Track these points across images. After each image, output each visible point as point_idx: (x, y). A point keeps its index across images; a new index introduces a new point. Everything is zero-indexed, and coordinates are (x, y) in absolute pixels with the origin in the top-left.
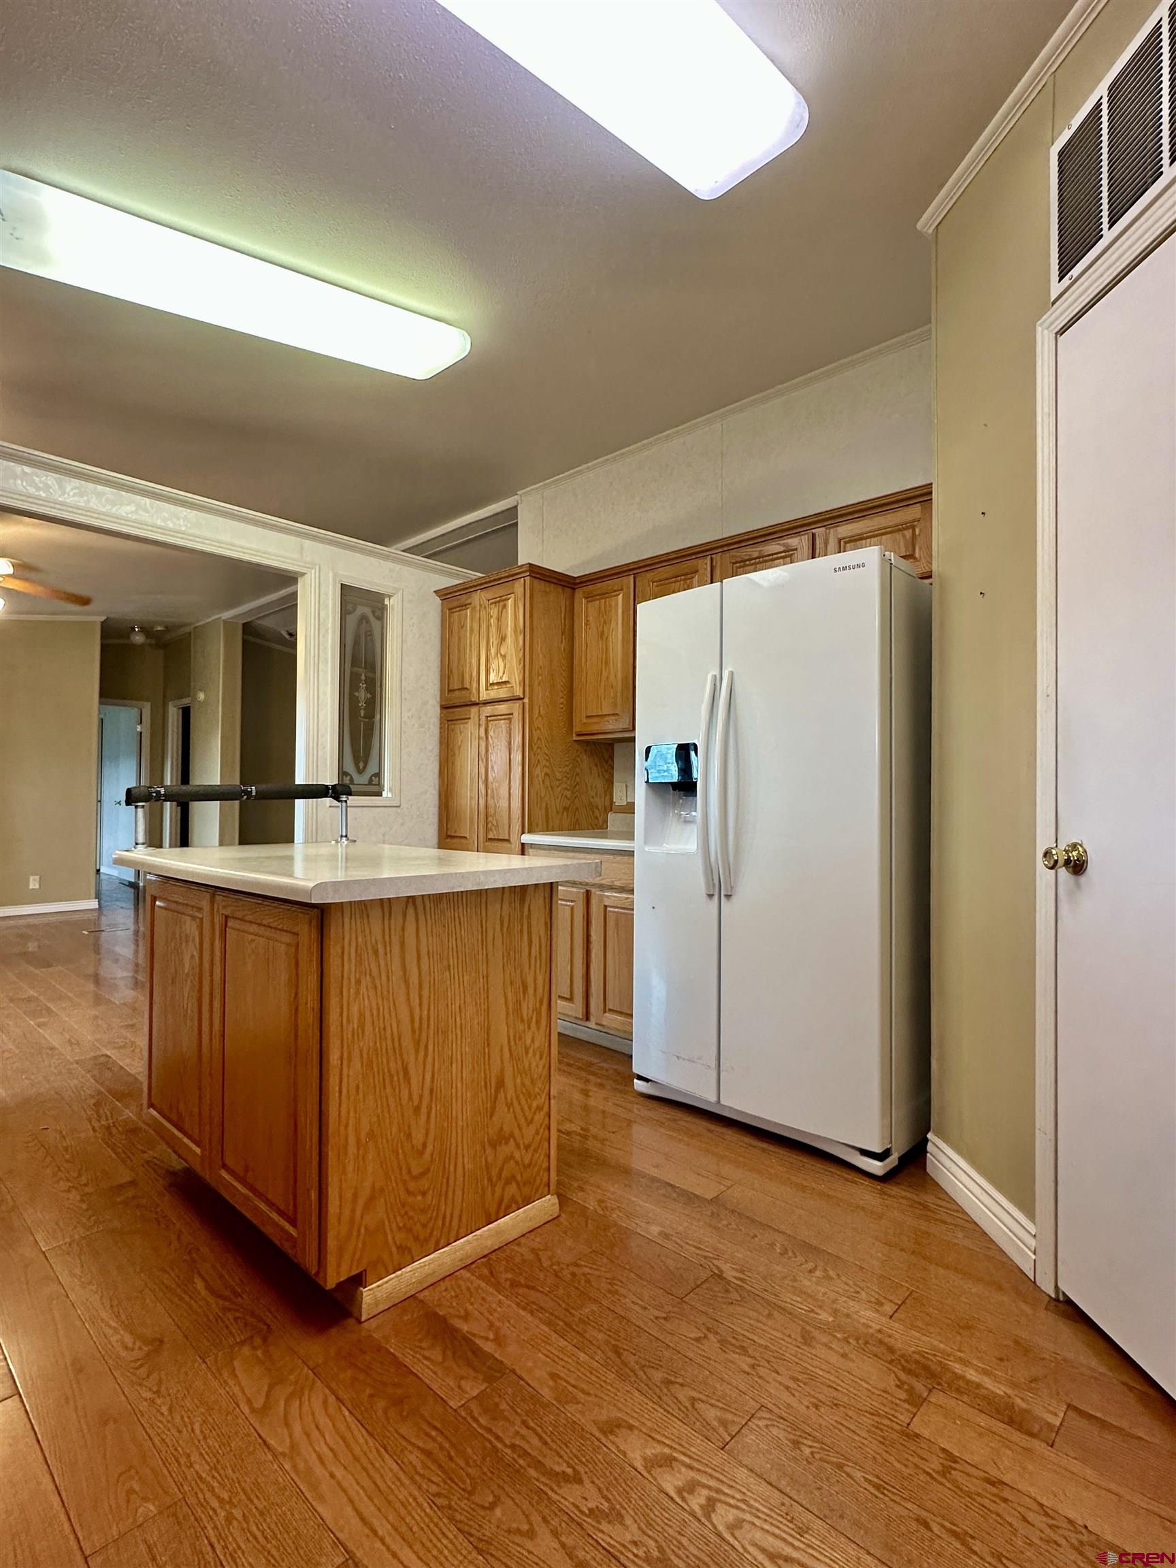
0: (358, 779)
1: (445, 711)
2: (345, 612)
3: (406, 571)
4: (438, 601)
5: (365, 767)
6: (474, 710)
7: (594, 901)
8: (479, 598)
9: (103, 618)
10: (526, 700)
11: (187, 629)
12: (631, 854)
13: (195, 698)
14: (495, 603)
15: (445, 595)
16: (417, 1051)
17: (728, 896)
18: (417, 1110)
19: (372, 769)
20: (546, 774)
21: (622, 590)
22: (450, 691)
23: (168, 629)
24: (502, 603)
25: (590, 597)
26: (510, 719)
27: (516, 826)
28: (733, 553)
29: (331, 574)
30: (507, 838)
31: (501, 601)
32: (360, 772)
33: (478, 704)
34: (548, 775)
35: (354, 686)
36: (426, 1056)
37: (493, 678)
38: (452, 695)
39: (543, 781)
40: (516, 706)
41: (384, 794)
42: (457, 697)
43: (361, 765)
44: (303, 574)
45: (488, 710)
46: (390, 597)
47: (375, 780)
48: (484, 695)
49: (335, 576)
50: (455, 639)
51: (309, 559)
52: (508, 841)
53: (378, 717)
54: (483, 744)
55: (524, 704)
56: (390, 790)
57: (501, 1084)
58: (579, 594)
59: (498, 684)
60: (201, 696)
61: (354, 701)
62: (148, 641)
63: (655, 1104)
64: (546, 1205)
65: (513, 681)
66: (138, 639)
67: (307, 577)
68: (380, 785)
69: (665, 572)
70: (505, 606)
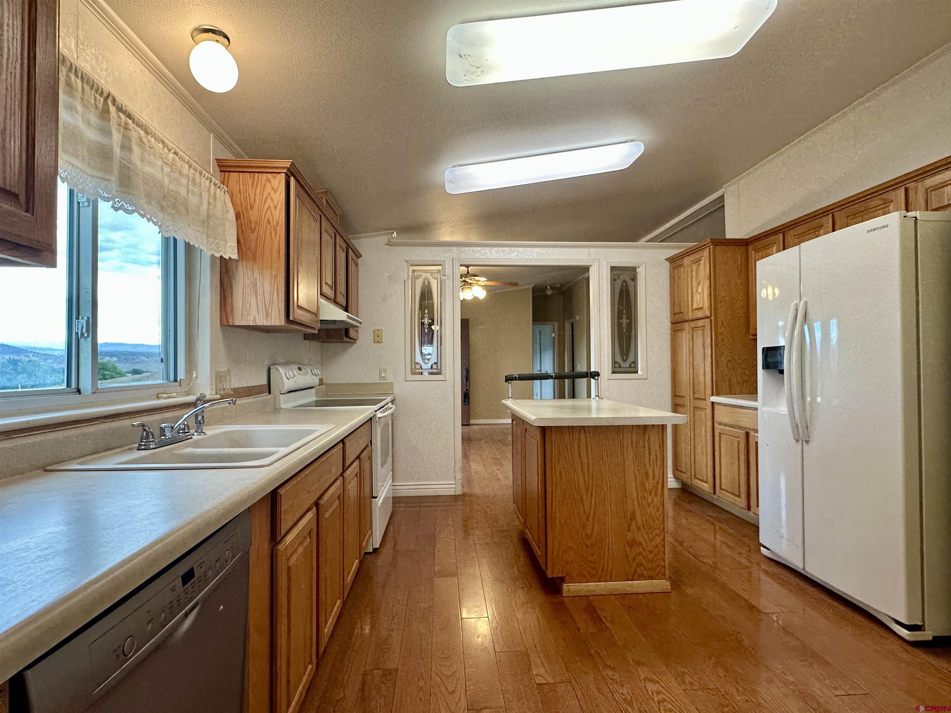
0: (623, 365)
1: (673, 325)
2: (613, 280)
3: (647, 252)
4: (668, 263)
5: (627, 358)
6: (686, 324)
7: (751, 439)
8: (687, 261)
9: (532, 286)
10: (712, 318)
11: (571, 284)
12: (756, 409)
13: (575, 319)
14: (695, 263)
15: (672, 260)
16: (587, 492)
17: (807, 442)
18: (588, 518)
19: (631, 359)
20: (729, 360)
21: (775, 243)
22: (675, 314)
23: (562, 285)
24: (697, 263)
25: (757, 250)
26: (704, 329)
27: (709, 392)
28: (846, 210)
29: (605, 262)
30: (703, 398)
31: (698, 261)
32: (624, 361)
33: (688, 321)
34: (730, 361)
35: (620, 317)
36: (591, 496)
37: (695, 306)
38: (677, 316)
39: (727, 365)
40: (708, 320)
41: (639, 372)
42: (678, 318)
43: (625, 357)
44: (591, 266)
45: (693, 324)
46: (639, 267)
47: (633, 365)
48: (690, 316)
49: (607, 263)
50: (676, 285)
51: (593, 258)
52: (705, 400)
53: (633, 331)
54: (691, 343)
55: (711, 320)
56: (641, 370)
57: (633, 517)
58: (751, 248)
59: (697, 309)
60: (577, 318)
61: (620, 325)
62: (555, 292)
63: (772, 563)
64: (662, 584)
65: (705, 308)
66: (549, 292)
67: (592, 267)
68: (636, 367)
69: (803, 228)
70: (699, 264)
